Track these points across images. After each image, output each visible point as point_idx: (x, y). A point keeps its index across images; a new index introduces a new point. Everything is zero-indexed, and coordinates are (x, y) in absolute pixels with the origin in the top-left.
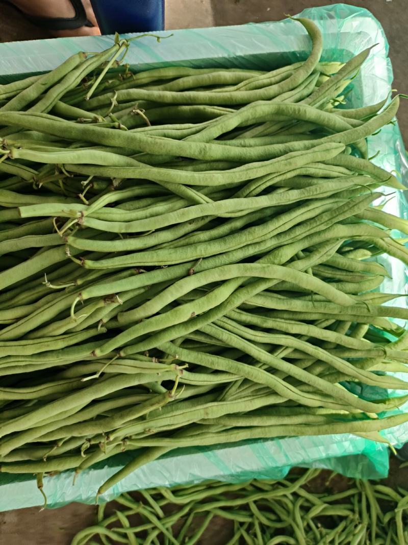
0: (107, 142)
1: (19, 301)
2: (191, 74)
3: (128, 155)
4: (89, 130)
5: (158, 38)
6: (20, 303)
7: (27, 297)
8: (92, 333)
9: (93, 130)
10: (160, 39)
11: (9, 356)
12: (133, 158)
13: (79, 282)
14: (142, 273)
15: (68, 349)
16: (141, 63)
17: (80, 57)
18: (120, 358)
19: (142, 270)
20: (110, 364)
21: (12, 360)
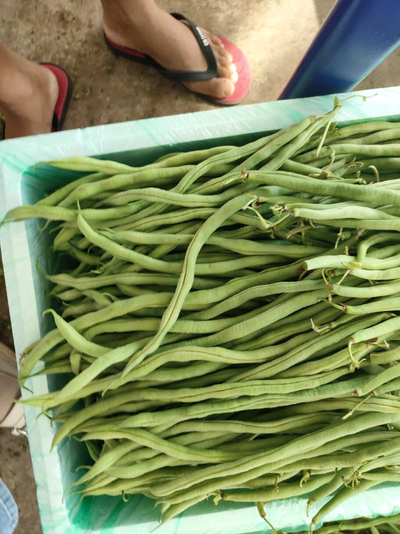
0: (362, 198)
1: (266, 341)
2: (389, 128)
3: (375, 208)
4: (343, 187)
5: (364, 98)
6: (268, 343)
7: (274, 338)
8: (344, 372)
9: (348, 187)
10: (366, 99)
11: (266, 394)
12: (381, 210)
13: (334, 325)
14: (393, 317)
15: (322, 388)
16: (348, 120)
17: (311, 120)
18: (374, 397)
19: (393, 315)
20: (364, 403)
21: (269, 397)
